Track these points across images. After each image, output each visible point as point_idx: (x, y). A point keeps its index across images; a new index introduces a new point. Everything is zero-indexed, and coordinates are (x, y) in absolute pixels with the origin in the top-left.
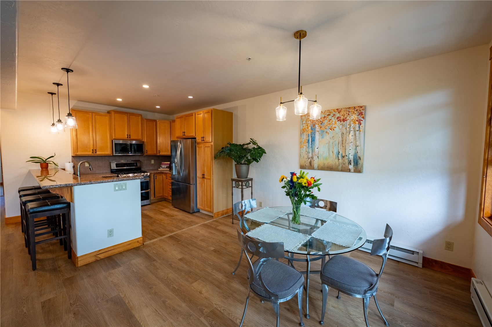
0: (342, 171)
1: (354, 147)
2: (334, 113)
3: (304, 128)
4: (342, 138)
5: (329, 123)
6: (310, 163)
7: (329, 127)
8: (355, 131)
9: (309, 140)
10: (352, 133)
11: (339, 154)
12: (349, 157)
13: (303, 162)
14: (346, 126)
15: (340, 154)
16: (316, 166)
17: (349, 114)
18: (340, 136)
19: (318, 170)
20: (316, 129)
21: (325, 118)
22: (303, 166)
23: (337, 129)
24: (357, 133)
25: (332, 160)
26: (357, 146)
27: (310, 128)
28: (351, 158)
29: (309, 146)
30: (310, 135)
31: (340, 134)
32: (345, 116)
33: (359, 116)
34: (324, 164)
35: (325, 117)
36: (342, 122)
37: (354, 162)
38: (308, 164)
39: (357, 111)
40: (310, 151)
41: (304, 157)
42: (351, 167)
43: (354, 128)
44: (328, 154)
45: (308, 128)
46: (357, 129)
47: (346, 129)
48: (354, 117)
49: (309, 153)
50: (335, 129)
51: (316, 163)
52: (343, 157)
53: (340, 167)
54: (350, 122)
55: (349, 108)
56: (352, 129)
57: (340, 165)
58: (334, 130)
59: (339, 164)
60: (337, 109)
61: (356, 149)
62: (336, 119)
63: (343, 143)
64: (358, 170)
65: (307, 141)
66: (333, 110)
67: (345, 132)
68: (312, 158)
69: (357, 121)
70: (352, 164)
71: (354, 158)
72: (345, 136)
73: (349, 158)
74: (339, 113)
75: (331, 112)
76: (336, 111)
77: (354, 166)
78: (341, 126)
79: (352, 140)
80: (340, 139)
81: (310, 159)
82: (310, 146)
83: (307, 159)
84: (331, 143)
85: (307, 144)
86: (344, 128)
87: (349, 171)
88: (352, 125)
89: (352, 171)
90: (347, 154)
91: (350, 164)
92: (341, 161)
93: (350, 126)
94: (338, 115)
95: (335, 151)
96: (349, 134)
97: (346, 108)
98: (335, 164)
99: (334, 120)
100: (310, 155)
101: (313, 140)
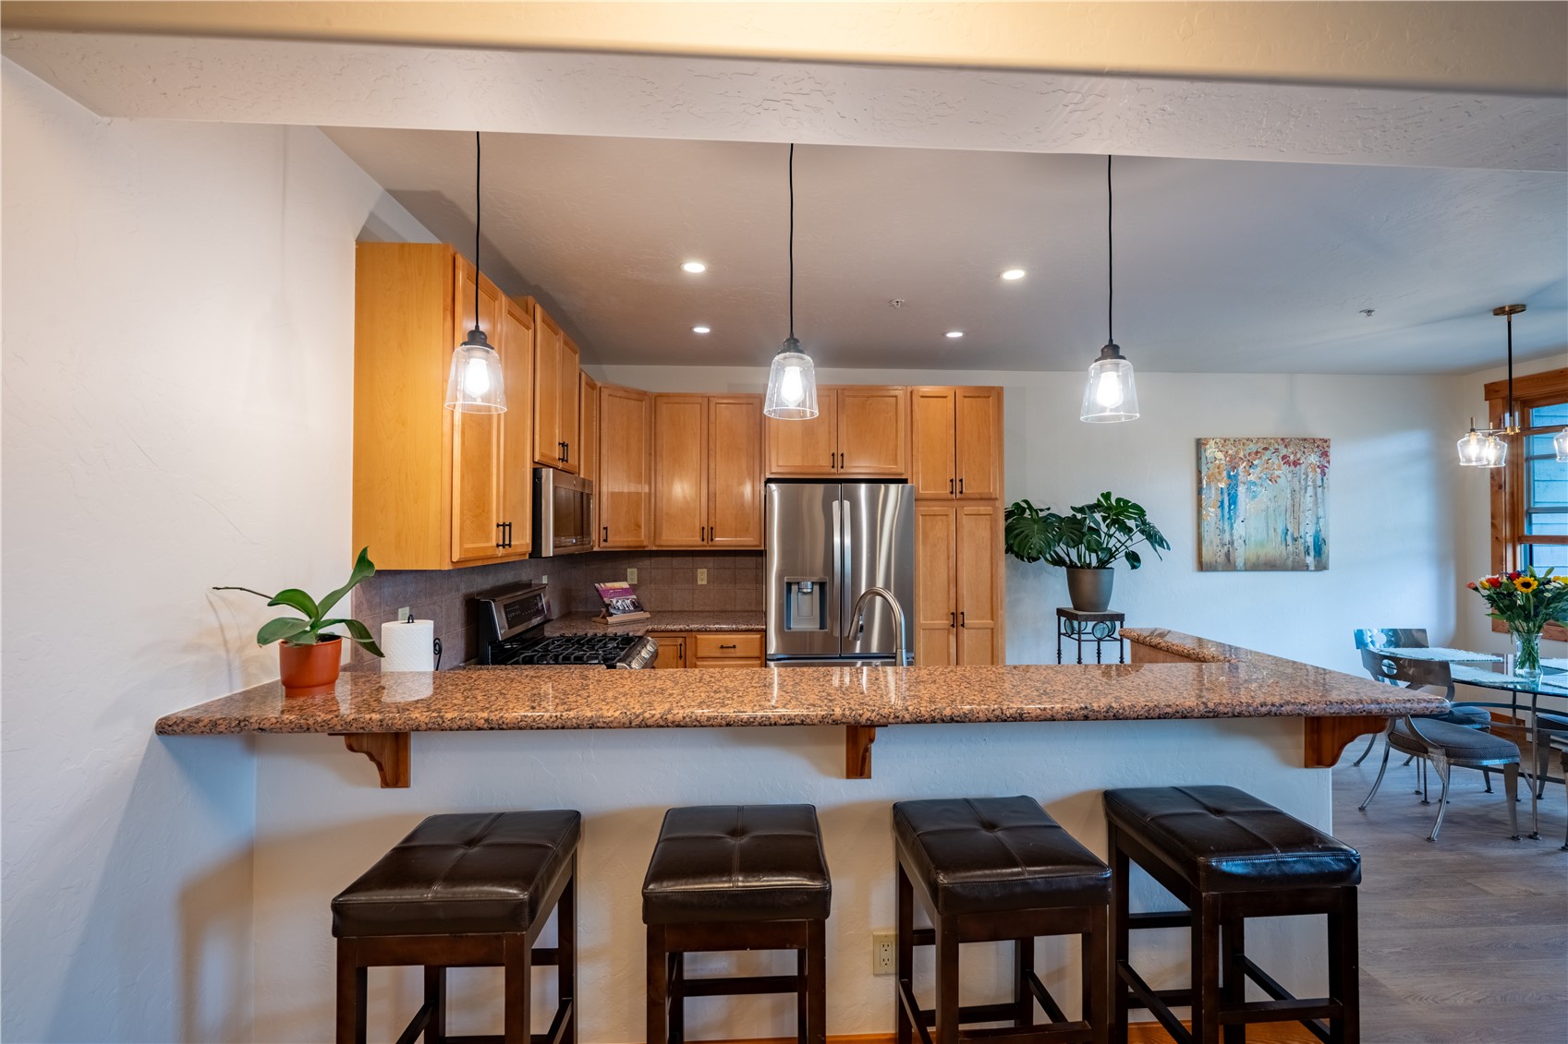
0: (1294, 569)
1: (1315, 521)
2: (1277, 446)
3: (1210, 472)
4: (1293, 500)
5: (1266, 466)
6: (1228, 555)
7: (1266, 474)
8: (1315, 488)
9: (1222, 502)
10: (1310, 490)
11: (1287, 533)
12: (1305, 539)
13: (1211, 553)
14: (1300, 475)
15: (1289, 533)
16: (1240, 562)
17: (1304, 452)
18: (1289, 496)
19: (1246, 570)
20: (1240, 477)
21: (1259, 455)
22: (1211, 563)
23: (1282, 481)
24: (1319, 490)
25: (1274, 549)
26: (1318, 519)
27: (1225, 474)
28: (1310, 540)
29: (1223, 516)
30: (1225, 490)
31: (1289, 491)
32: (1298, 456)
33: (1322, 459)
34: (1258, 557)
35: (1257, 453)
36: (1292, 467)
37: (1315, 549)
38: (1221, 559)
39: (1318, 447)
40: (1227, 528)
41: (1211, 542)
42: (1310, 560)
43: (1314, 481)
44: (1265, 533)
45: (1220, 473)
46: (1319, 483)
47: (1300, 482)
48: (1314, 459)
49: (1224, 531)
50: (1278, 480)
51: (1240, 556)
52: (1295, 540)
53: (1289, 562)
54: (1306, 469)
55: (1305, 440)
56: (1310, 483)
57: (1288, 558)
58: (1276, 482)
59: (1288, 555)
60: (1282, 439)
61: (1317, 523)
62: (1280, 459)
63: (1295, 509)
64: (1321, 566)
65: (1219, 504)
66: (1274, 439)
67: (1297, 488)
68: (1232, 543)
69: (1318, 467)
70: (1312, 553)
71: (1314, 541)
72: (1298, 496)
73: (1306, 542)
74: (1286, 446)
75: (1270, 444)
76: (1280, 442)
77: (1315, 557)
78: (1290, 475)
79: (1311, 505)
80: (1289, 502)
81: (1226, 548)
82: (1227, 516)
83: (1220, 548)
84: (1271, 511)
85: (1219, 511)
86: (1296, 480)
87: (1306, 568)
88: (1311, 475)
89: (1312, 568)
90: (1302, 534)
91: (1309, 554)
92: (1290, 548)
93: (1307, 476)
94: (1284, 451)
95: (1280, 529)
96: (1306, 492)
97: (1298, 439)
98: (1280, 555)
99: (1277, 462)
100: (1227, 537)
101: (1233, 500)
